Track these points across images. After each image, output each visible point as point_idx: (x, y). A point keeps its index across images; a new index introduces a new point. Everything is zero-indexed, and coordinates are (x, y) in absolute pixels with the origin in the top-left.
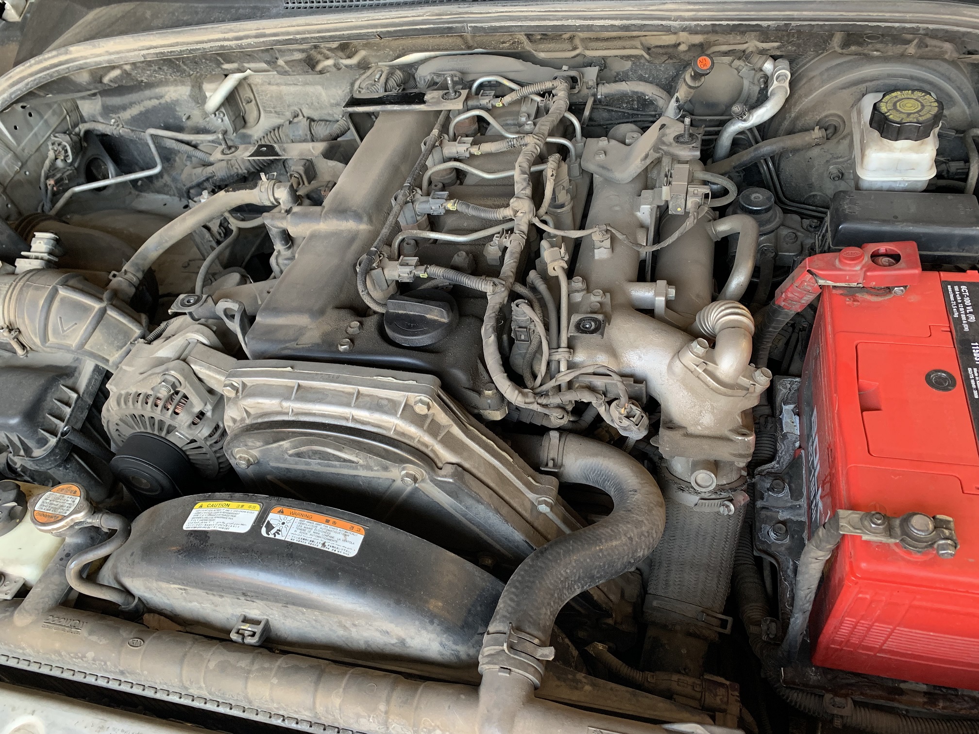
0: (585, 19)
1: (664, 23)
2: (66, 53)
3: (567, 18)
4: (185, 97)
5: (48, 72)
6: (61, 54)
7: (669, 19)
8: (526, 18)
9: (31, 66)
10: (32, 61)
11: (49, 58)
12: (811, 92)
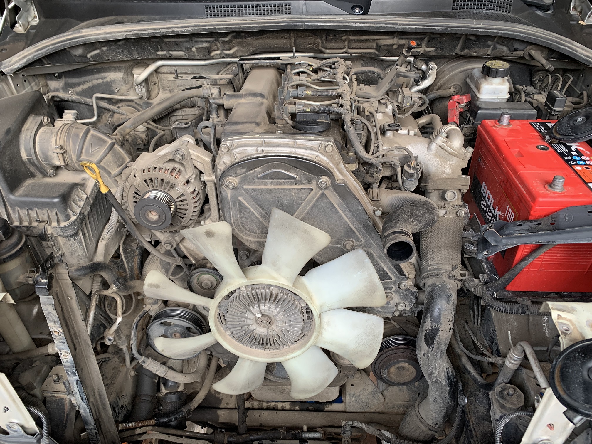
0: (360, 23)
1: (395, 26)
2: (79, 33)
3: (352, 22)
4: (119, 79)
5: (64, 43)
6: (75, 33)
7: (397, 24)
8: (333, 22)
9: (53, 40)
10: (55, 37)
11: (67, 35)
12: (445, 76)
